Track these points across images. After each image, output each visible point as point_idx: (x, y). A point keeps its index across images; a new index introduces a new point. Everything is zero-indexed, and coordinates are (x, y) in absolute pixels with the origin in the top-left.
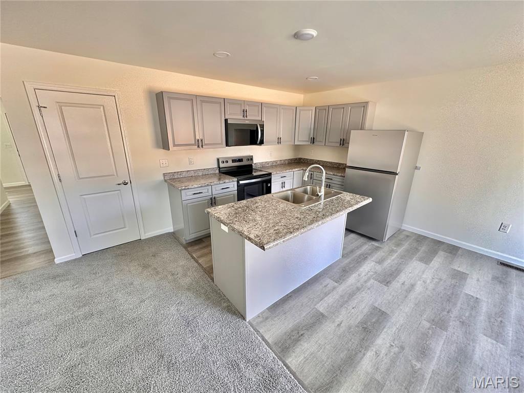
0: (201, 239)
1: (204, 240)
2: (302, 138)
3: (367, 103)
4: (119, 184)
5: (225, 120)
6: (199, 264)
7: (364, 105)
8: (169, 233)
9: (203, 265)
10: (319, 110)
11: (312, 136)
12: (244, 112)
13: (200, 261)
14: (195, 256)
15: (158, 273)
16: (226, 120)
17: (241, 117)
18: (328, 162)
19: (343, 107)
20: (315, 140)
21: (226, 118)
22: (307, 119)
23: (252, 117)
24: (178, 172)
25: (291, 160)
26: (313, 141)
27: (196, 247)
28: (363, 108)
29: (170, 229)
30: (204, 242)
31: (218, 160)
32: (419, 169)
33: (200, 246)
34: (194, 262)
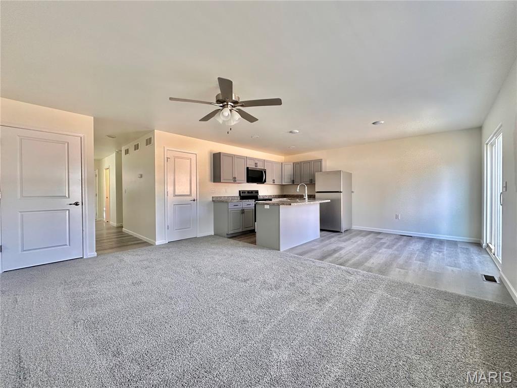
2: (287, 181)
3: (321, 159)
4: (191, 200)
7: (320, 161)
10: (295, 165)
11: (292, 179)
12: (256, 164)
16: (247, 168)
17: (254, 167)
19: (309, 162)
22: (288, 169)
23: (260, 167)
24: (219, 197)
25: (280, 195)
26: (293, 182)
29: (212, 233)
31: (240, 191)
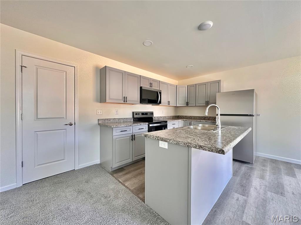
0: (122, 168)
1: (124, 168)
2: (181, 103)
3: (220, 81)
4: (66, 125)
5: (140, 87)
6: (126, 187)
7: (219, 82)
8: (97, 164)
9: (130, 188)
10: (190, 87)
11: (186, 101)
12: (151, 84)
13: (126, 185)
14: (121, 181)
15: (92, 197)
17: (149, 87)
18: (197, 116)
19: (205, 84)
20: (189, 103)
21: (141, 86)
23: (155, 88)
24: (108, 119)
27: (121, 174)
28: (218, 84)
29: (98, 161)
30: (125, 170)
31: (133, 113)
32: (259, 116)
33: (124, 173)
34: (122, 185)
